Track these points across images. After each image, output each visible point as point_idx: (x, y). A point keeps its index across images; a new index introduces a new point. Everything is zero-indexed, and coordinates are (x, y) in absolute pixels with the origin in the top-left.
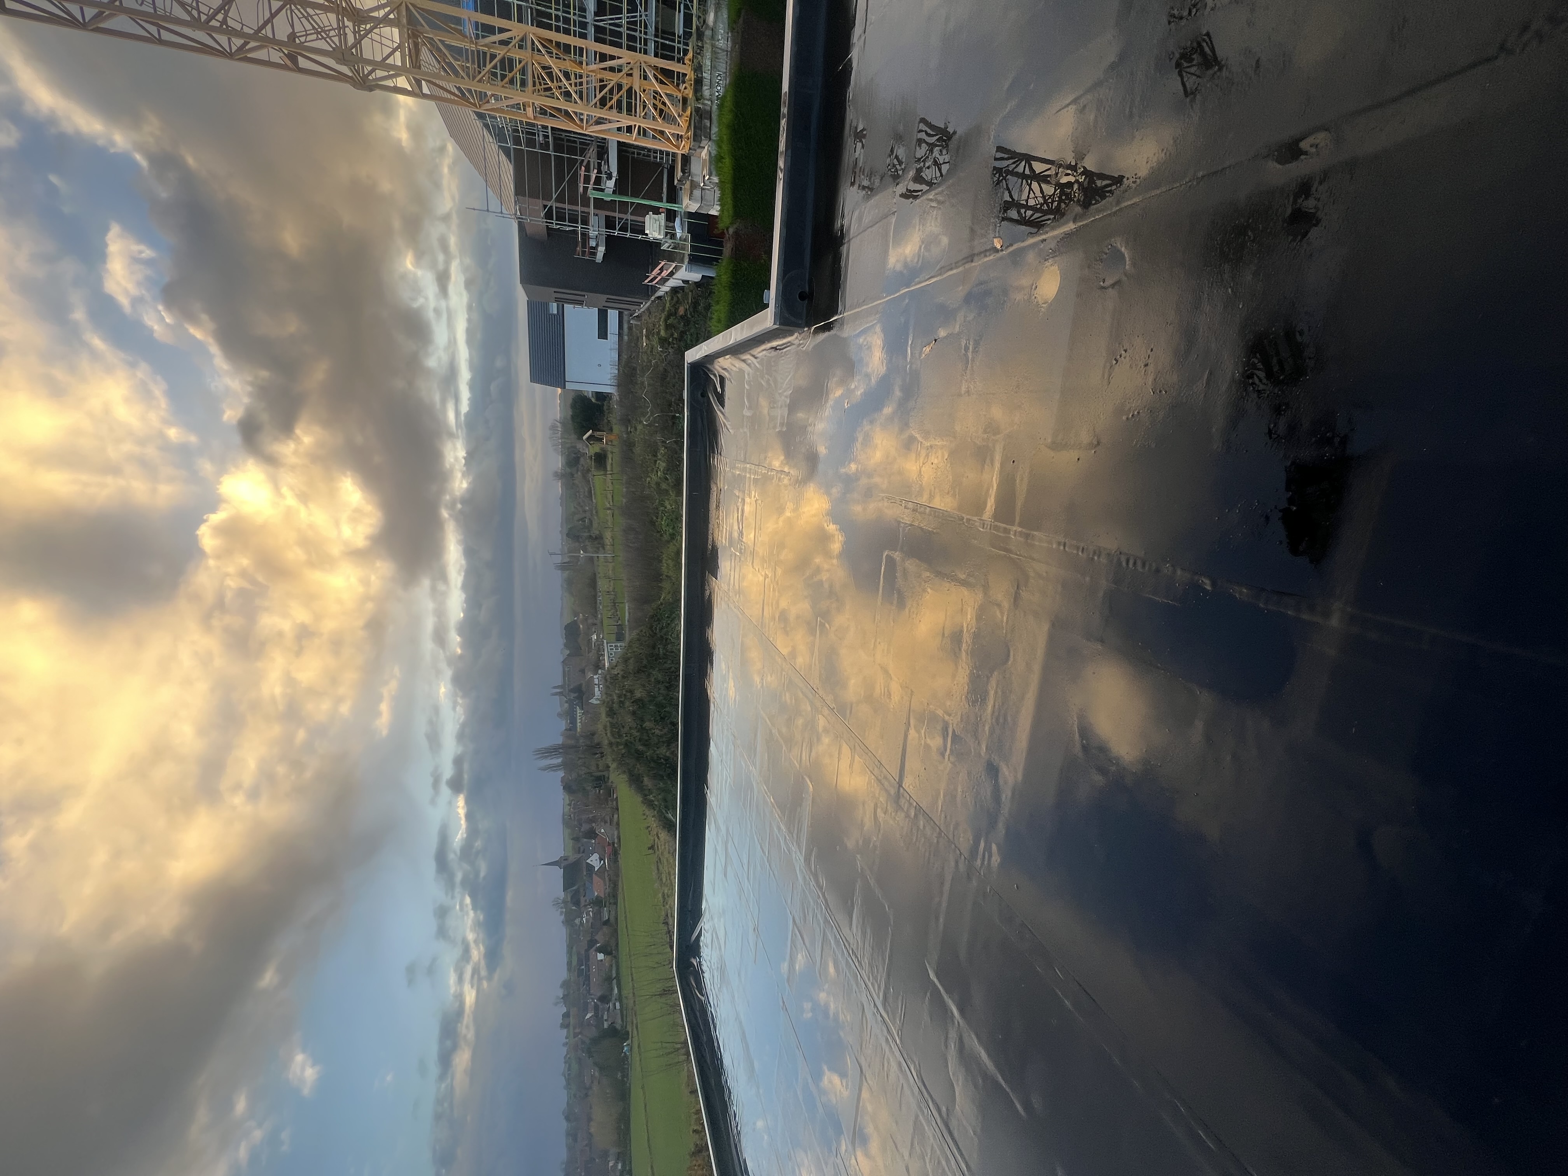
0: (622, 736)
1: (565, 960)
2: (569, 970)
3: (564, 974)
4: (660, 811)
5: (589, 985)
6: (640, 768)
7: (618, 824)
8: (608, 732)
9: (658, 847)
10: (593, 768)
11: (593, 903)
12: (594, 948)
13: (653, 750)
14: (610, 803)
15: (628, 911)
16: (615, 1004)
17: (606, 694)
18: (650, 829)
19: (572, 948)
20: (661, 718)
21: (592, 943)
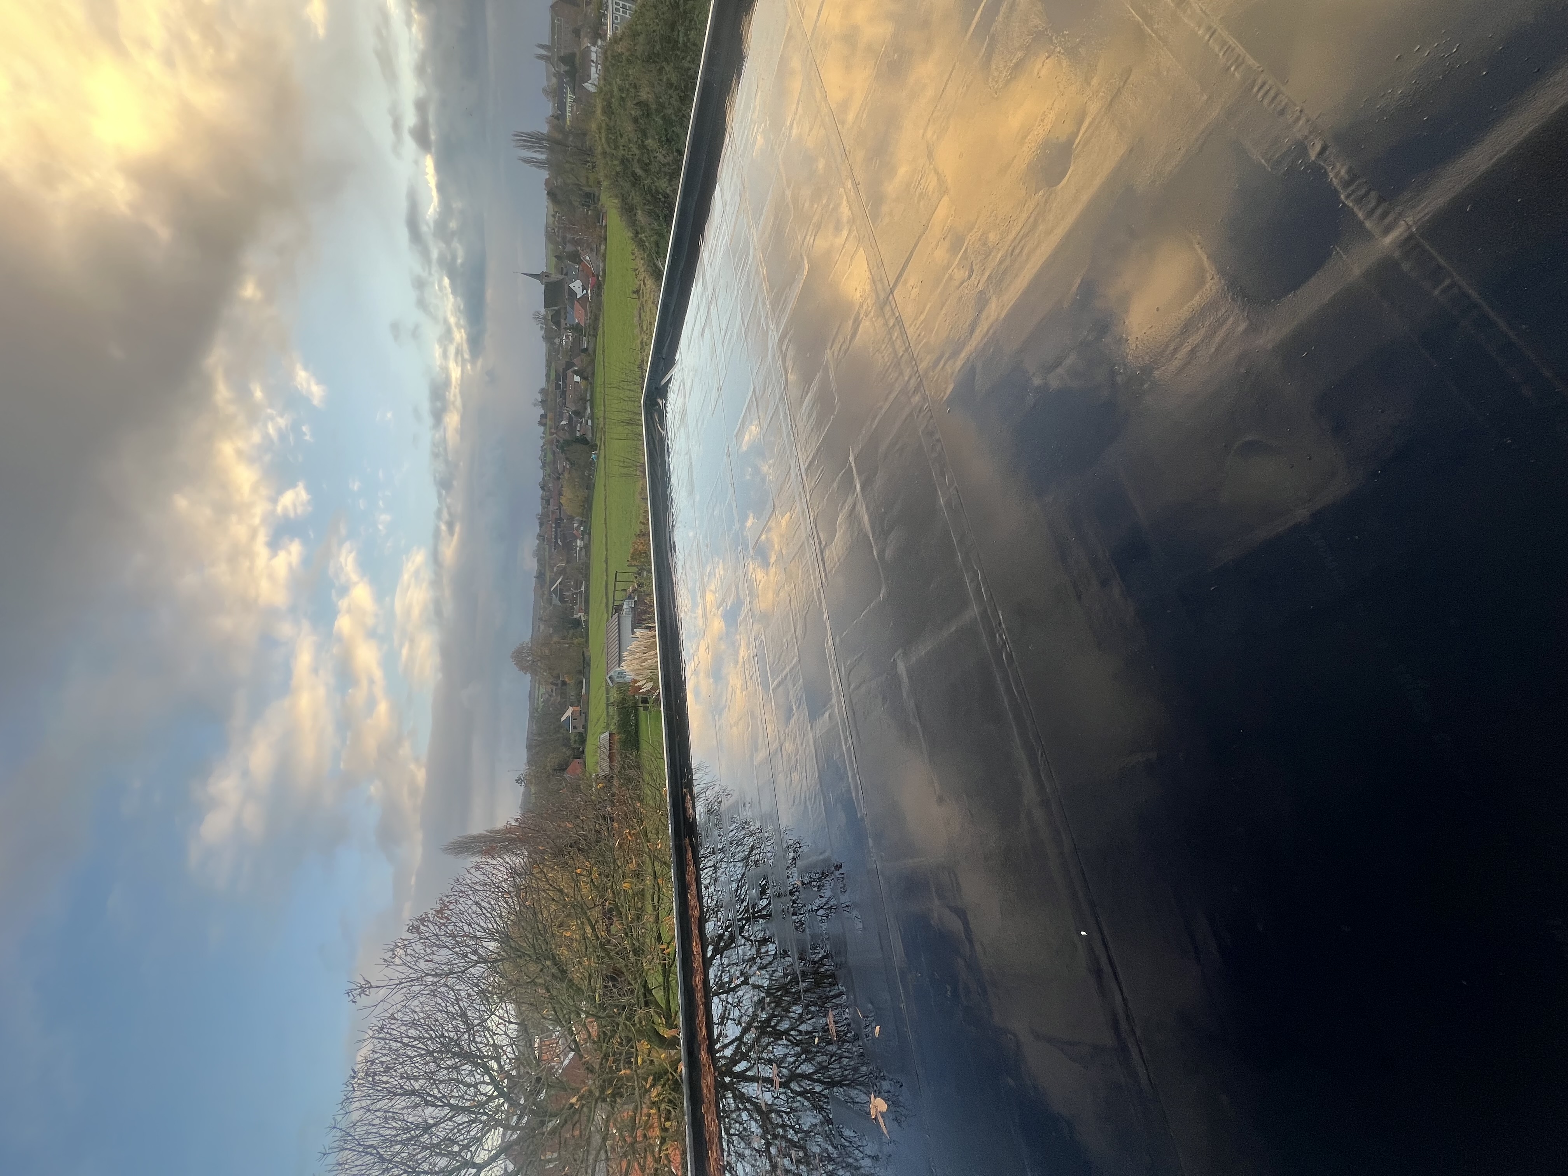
0: (619, 148)
1: (544, 372)
2: (548, 380)
3: (543, 384)
4: (649, 255)
5: (565, 399)
6: (636, 198)
7: (604, 256)
8: (603, 135)
9: (643, 293)
10: (583, 181)
11: (573, 328)
12: (572, 369)
13: (652, 179)
14: (598, 229)
15: (606, 346)
16: (587, 421)
17: (605, 80)
18: (637, 272)
19: (551, 363)
20: (667, 140)
21: (569, 365)
